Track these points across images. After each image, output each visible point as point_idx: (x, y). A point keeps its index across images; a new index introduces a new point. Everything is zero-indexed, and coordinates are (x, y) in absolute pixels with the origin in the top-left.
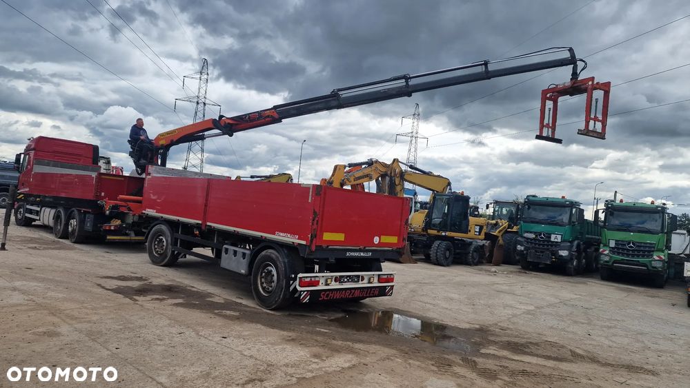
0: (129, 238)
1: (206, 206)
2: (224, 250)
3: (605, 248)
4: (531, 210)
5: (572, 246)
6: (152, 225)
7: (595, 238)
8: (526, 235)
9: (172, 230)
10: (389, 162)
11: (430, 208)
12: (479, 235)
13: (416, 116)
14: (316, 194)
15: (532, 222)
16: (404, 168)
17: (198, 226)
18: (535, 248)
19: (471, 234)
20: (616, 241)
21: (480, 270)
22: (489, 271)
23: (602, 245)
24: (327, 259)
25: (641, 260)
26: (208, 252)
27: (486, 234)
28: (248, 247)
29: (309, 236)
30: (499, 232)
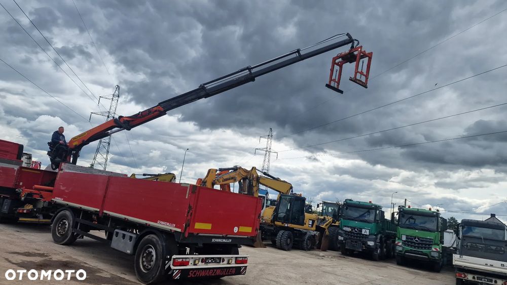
0: (37, 220)
1: (104, 197)
2: (115, 234)
3: (399, 241)
4: (348, 210)
5: (377, 238)
6: (58, 211)
7: (392, 233)
8: (345, 229)
9: (75, 215)
10: (249, 169)
11: (277, 205)
12: (312, 227)
13: (270, 136)
14: (192, 192)
15: (349, 219)
16: (259, 174)
17: (96, 213)
18: (352, 239)
19: (306, 226)
20: (407, 236)
21: (312, 254)
22: (319, 255)
23: (397, 239)
24: (197, 244)
25: (424, 251)
26: (102, 234)
27: (316, 226)
28: (135, 232)
29: (184, 225)
30: (326, 225)
